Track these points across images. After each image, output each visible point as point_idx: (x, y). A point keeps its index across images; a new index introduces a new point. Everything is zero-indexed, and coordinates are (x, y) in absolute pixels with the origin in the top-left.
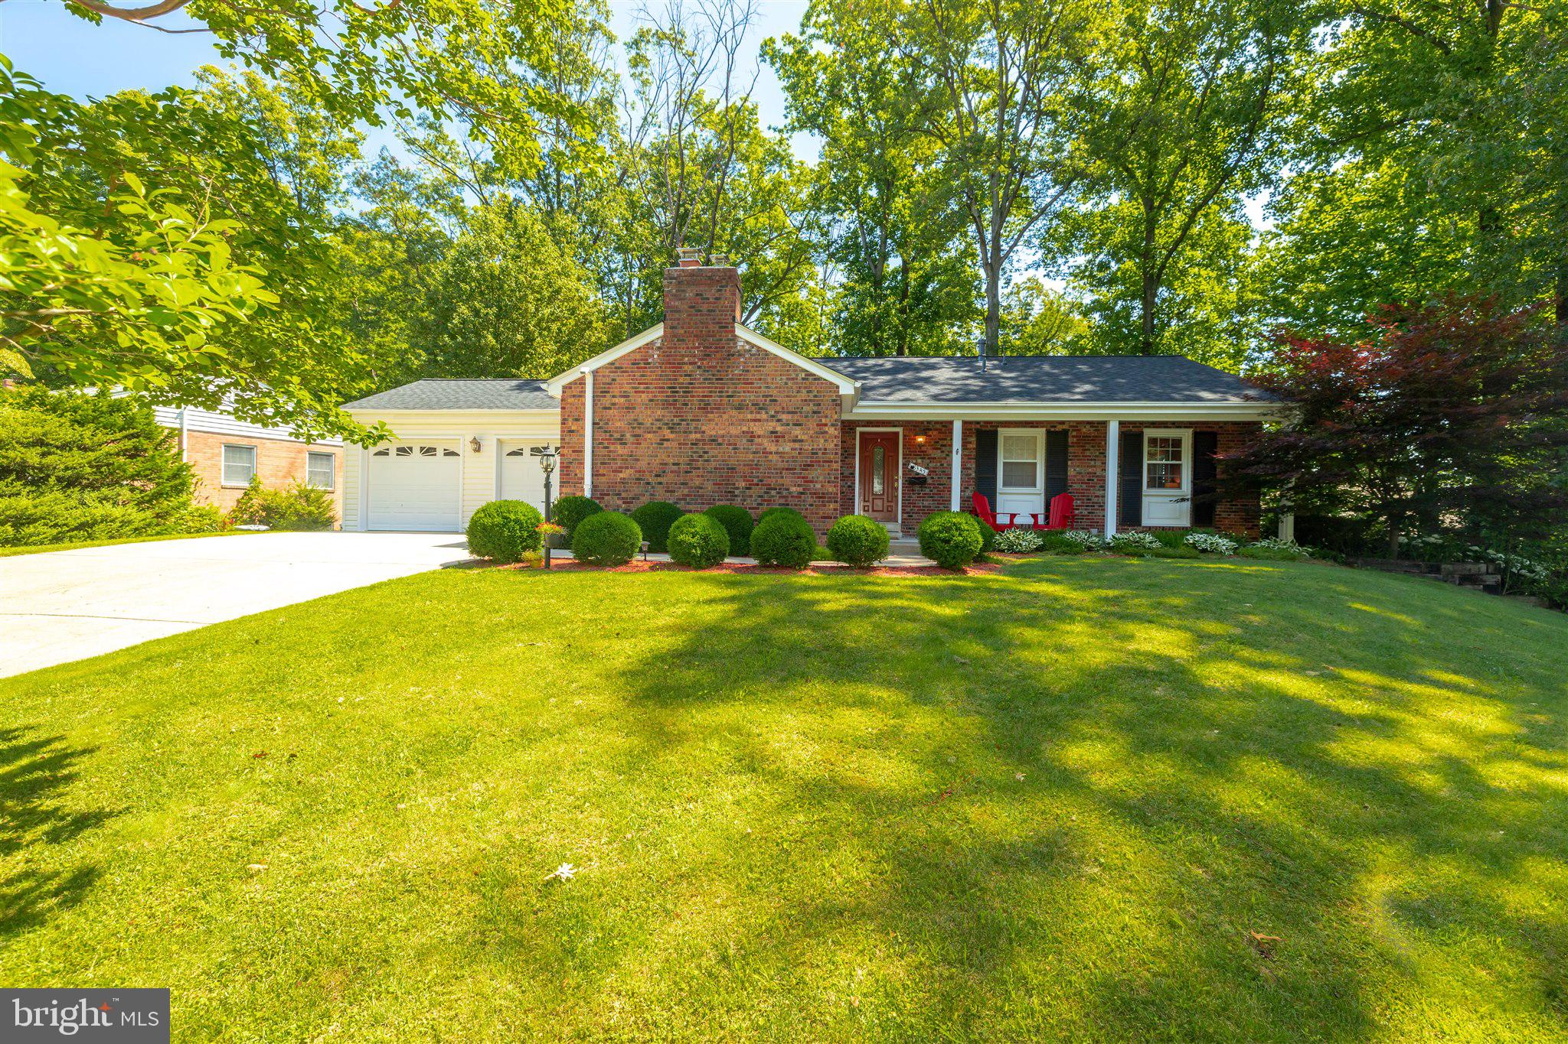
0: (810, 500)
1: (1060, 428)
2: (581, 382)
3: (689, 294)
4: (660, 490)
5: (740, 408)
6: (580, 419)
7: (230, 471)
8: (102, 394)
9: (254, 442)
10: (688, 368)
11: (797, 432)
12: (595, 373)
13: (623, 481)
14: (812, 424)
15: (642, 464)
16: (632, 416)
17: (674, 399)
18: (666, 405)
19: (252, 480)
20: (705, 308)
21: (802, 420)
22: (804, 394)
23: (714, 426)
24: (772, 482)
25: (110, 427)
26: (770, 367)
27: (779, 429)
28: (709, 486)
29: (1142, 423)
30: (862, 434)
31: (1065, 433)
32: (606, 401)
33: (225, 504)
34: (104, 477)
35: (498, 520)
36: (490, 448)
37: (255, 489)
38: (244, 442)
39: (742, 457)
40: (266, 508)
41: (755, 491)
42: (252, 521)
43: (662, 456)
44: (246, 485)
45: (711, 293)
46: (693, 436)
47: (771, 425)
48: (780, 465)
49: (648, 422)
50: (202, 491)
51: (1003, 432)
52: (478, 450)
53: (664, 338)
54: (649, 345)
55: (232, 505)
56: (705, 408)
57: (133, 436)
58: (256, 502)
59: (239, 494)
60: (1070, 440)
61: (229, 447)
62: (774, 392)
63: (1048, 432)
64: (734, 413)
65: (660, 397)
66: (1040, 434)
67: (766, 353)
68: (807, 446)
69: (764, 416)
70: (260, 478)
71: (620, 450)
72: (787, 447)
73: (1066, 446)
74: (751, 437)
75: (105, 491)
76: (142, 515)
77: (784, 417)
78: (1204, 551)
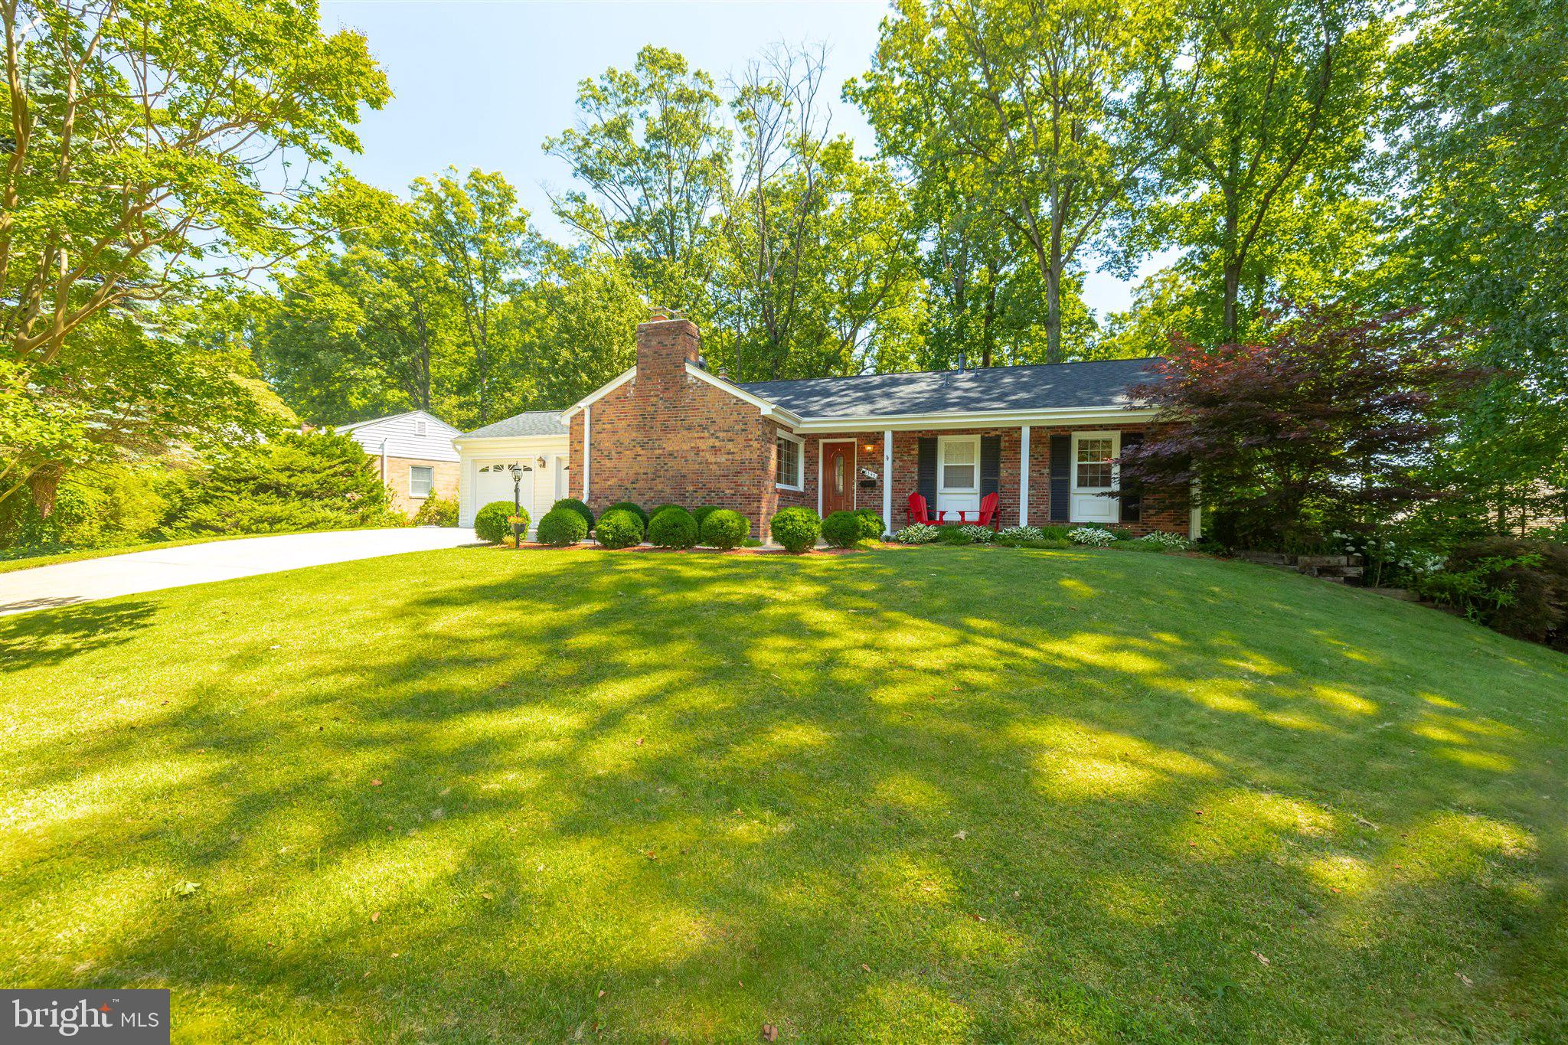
0: (739, 500)
1: (993, 434)
2: (582, 414)
3: (654, 343)
4: (634, 494)
5: (689, 429)
6: (581, 442)
7: (416, 486)
8: (329, 434)
9: (432, 464)
10: (654, 399)
11: (730, 446)
12: (591, 407)
13: (610, 488)
14: (741, 439)
15: (622, 475)
16: (615, 438)
17: (645, 422)
18: (639, 428)
19: (430, 492)
20: (664, 352)
21: (734, 437)
22: (735, 416)
23: (673, 443)
24: (712, 486)
25: (330, 457)
26: (710, 395)
27: (717, 444)
28: (668, 490)
29: (1070, 427)
30: (825, 445)
31: (998, 439)
32: (599, 427)
33: (412, 510)
34: (325, 491)
35: (491, 515)
36: (551, 464)
37: (432, 498)
38: (424, 464)
39: (691, 467)
40: (438, 513)
41: (700, 494)
42: (430, 523)
43: (636, 468)
44: (426, 496)
45: (668, 341)
46: (657, 452)
47: (712, 442)
48: (718, 473)
49: (626, 442)
50: (397, 501)
51: (942, 440)
52: (544, 465)
53: (637, 378)
54: (627, 384)
55: (417, 511)
56: (665, 429)
57: (343, 463)
58: (433, 508)
59: (422, 503)
60: (1003, 444)
61: (415, 468)
62: (713, 415)
63: (983, 439)
64: (685, 432)
65: (635, 423)
66: (976, 439)
67: (708, 385)
68: (737, 457)
69: (706, 434)
70: (436, 490)
71: (608, 464)
72: (722, 459)
73: (998, 450)
74: (697, 451)
75: (327, 500)
76: (349, 517)
77: (721, 434)
78: (1079, 543)
